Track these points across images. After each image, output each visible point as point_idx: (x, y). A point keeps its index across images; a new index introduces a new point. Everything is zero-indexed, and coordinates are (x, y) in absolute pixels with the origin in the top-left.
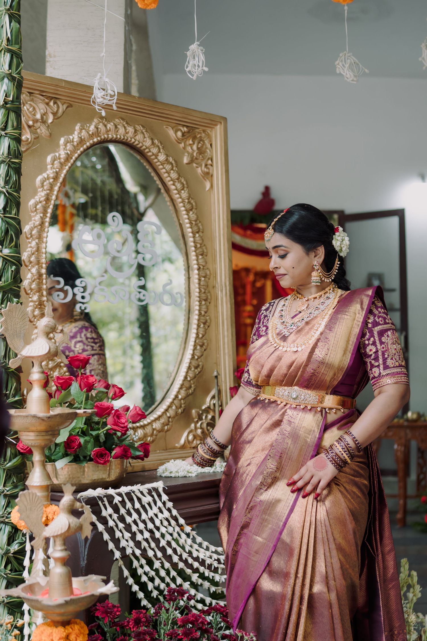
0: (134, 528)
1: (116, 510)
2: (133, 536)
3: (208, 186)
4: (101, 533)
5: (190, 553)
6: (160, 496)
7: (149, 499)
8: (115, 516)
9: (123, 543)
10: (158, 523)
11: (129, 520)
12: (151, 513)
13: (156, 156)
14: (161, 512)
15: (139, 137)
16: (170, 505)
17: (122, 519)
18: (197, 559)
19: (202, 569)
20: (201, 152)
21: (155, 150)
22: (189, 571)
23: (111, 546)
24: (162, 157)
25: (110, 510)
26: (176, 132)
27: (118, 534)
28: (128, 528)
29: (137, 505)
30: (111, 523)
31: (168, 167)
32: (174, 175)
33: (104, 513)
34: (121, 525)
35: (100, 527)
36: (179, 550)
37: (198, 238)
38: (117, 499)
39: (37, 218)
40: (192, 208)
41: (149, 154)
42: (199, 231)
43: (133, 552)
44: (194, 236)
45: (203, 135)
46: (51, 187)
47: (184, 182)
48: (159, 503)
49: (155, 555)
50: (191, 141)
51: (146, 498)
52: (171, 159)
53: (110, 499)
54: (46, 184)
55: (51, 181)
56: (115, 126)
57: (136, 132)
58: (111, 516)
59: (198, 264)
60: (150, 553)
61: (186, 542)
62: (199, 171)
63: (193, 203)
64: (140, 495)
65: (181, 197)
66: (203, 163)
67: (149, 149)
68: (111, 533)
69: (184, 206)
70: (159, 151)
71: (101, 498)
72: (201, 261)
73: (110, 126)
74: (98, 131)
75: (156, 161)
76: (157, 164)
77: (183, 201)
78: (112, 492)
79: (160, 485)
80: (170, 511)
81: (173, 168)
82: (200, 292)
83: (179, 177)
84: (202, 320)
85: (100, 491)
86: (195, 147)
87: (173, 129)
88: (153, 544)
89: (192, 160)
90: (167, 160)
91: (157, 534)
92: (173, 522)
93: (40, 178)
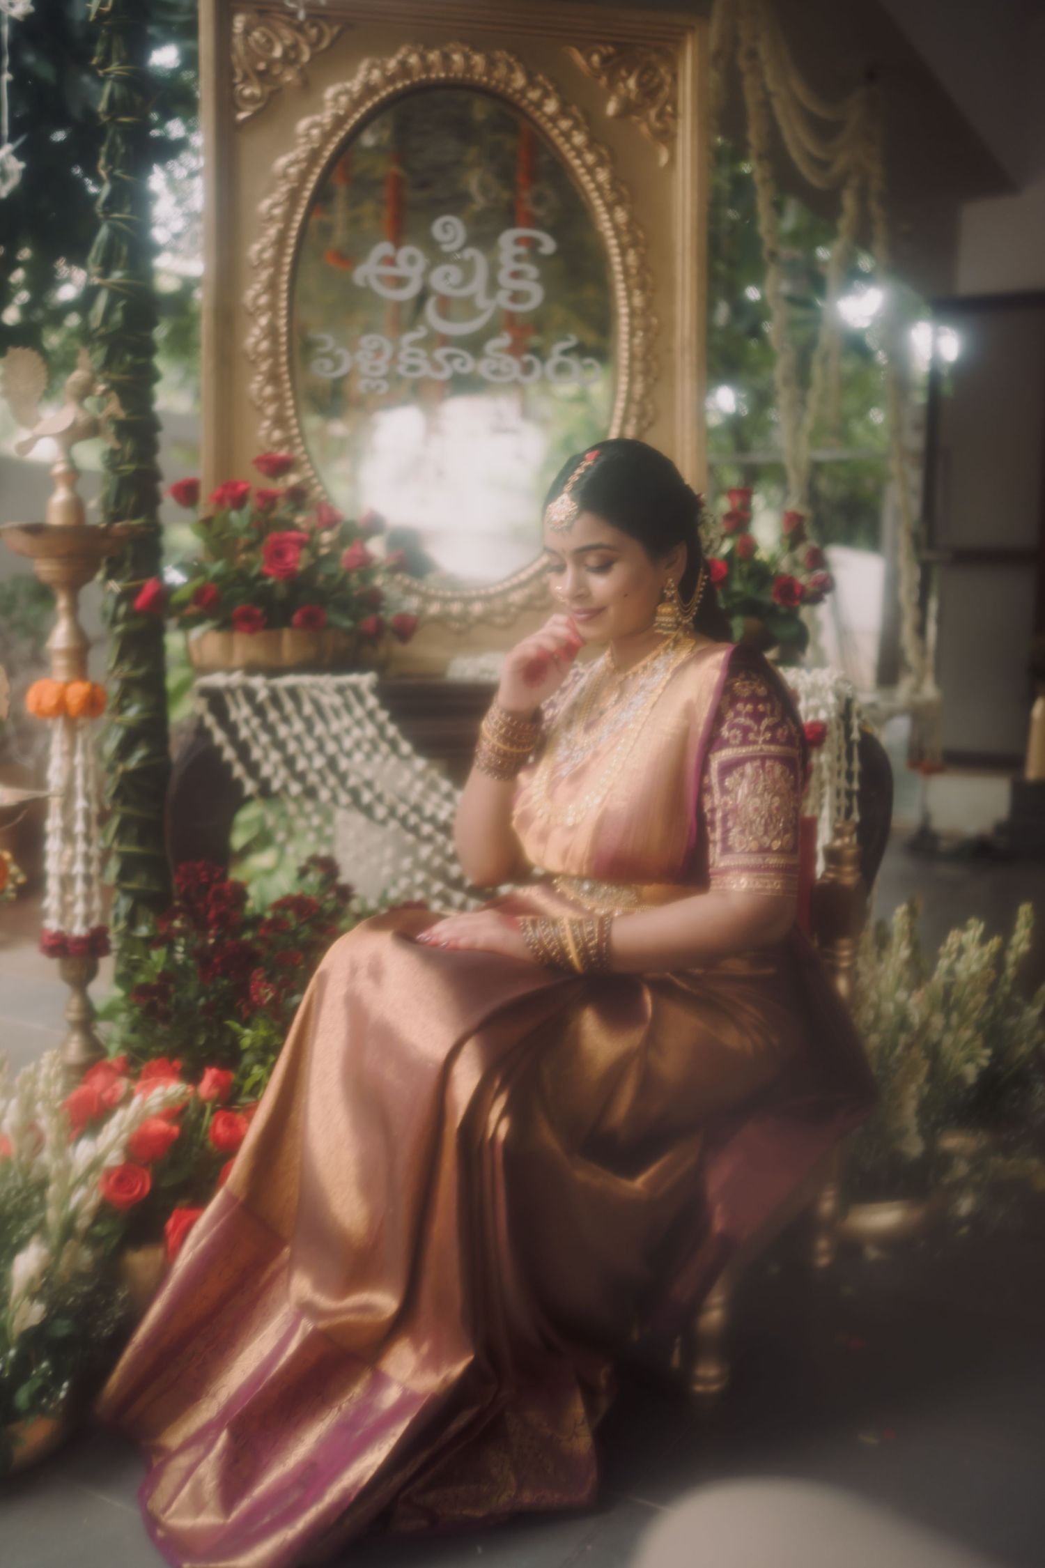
0: (292, 747)
1: (259, 711)
2: (289, 762)
3: (664, 158)
4: (220, 748)
5: (417, 809)
6: (360, 698)
7: (337, 700)
8: (255, 722)
9: (266, 770)
10: (348, 743)
11: (283, 731)
12: (335, 726)
13: (539, 105)
14: (359, 723)
15: (500, 72)
16: (383, 715)
17: (270, 729)
18: (432, 819)
19: (440, 838)
20: (649, 92)
21: (534, 95)
22: (410, 838)
23: (238, 770)
24: (551, 106)
25: (246, 710)
26: (588, 59)
27: (256, 754)
28: (280, 745)
29: (308, 709)
30: (244, 733)
31: (565, 124)
32: (579, 139)
33: (234, 715)
34: (264, 738)
35: (219, 736)
36: (389, 797)
37: (632, 258)
38: (262, 695)
39: (272, 232)
40: (620, 201)
41: (524, 103)
42: (635, 244)
43: (285, 788)
44: (623, 254)
45: (654, 57)
46: (303, 176)
47: (604, 152)
48: (359, 712)
49: (334, 799)
50: (623, 73)
51: (330, 700)
52: (574, 110)
53: (250, 694)
54: (293, 171)
55: (304, 165)
56: (446, 57)
57: (491, 64)
58: (247, 721)
59: (630, 305)
60: (324, 794)
61: (410, 786)
62: (644, 129)
63: (625, 191)
64: (316, 693)
65: (594, 180)
66: (653, 113)
67: (523, 92)
68: (243, 750)
69: (602, 196)
70: (546, 95)
71: (230, 690)
72: (638, 300)
73: (434, 56)
74: (404, 69)
75: (537, 114)
76: (543, 120)
77: (599, 188)
78: (258, 682)
79: (366, 680)
80: (381, 729)
81: (577, 126)
82: (632, 357)
83: (592, 143)
84: (634, 409)
85: (236, 678)
86: (632, 83)
87: (581, 50)
88: (332, 780)
89: (628, 109)
90: (563, 112)
91: (343, 764)
92: (384, 748)
93: (282, 161)
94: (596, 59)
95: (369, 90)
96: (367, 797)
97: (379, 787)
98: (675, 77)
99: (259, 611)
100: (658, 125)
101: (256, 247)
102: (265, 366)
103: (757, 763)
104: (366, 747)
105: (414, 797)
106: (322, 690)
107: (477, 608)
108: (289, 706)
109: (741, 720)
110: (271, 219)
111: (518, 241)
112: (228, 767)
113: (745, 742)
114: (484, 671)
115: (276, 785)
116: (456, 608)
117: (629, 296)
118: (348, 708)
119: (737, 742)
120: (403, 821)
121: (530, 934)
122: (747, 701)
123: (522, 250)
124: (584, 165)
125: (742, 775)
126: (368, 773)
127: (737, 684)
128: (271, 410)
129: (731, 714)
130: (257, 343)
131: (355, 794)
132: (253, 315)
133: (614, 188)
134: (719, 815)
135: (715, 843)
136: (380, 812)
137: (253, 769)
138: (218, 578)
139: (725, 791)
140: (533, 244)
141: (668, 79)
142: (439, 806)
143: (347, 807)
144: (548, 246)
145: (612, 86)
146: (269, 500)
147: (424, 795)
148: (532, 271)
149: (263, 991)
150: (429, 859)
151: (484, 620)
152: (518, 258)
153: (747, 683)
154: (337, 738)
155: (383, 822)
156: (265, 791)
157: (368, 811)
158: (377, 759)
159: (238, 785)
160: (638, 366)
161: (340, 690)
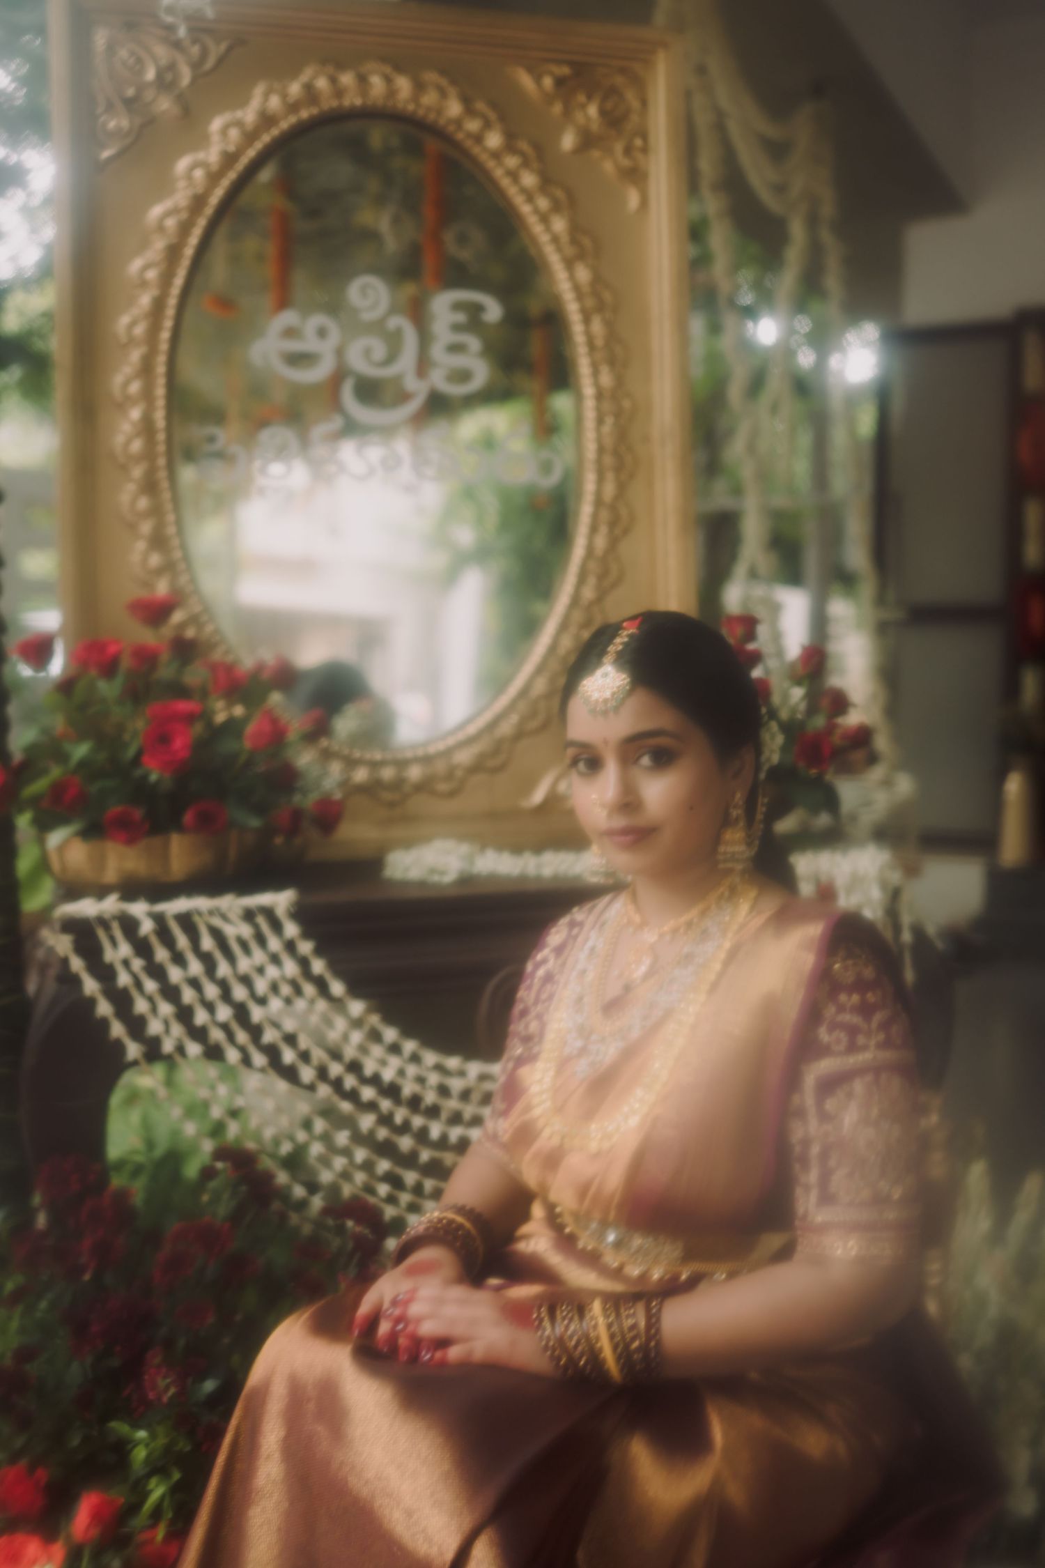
0: (188, 995)
1: (142, 948)
2: (184, 1015)
3: (633, 199)
4: (92, 1002)
5: (354, 1067)
6: (277, 926)
7: (246, 931)
8: (138, 964)
9: (154, 1027)
10: (261, 986)
11: (175, 974)
12: (244, 964)
13: (479, 139)
14: (275, 959)
15: (429, 99)
16: (306, 947)
17: (157, 972)
18: (375, 1080)
19: (386, 1105)
20: (614, 120)
21: (473, 125)
22: (346, 1106)
23: (117, 1030)
24: (494, 140)
25: (125, 949)
26: (538, 79)
27: (141, 1006)
28: (171, 993)
29: (207, 943)
30: (123, 979)
31: (512, 161)
32: (529, 180)
33: (109, 955)
34: (151, 986)
35: (90, 986)
36: (318, 1055)
37: (597, 326)
38: (147, 927)
39: (145, 300)
40: (581, 256)
41: (460, 136)
42: (601, 307)
43: (181, 1049)
44: (587, 320)
45: (619, 80)
46: (185, 229)
47: (559, 194)
48: (274, 944)
49: (246, 1061)
50: (581, 98)
51: (236, 930)
52: (524, 146)
53: (129, 925)
54: (171, 223)
55: (184, 215)
56: (362, 80)
57: (419, 87)
58: (126, 963)
59: (597, 385)
60: (233, 1055)
61: (346, 1037)
62: (608, 167)
63: (587, 242)
64: (217, 922)
65: (548, 229)
66: (619, 147)
67: (458, 123)
68: (122, 1001)
69: (559, 249)
70: (487, 125)
71: (103, 922)
72: (606, 379)
73: (347, 79)
74: (310, 94)
75: (476, 150)
76: (483, 157)
77: (555, 239)
78: (139, 909)
79: (281, 900)
80: (304, 963)
81: (526, 164)
82: (601, 450)
83: (547, 182)
84: (605, 515)
85: (111, 905)
86: (593, 110)
87: (530, 70)
88: (242, 1037)
89: (588, 141)
90: (510, 146)
91: (257, 1014)
92: (309, 989)
93: (156, 211)
94: (548, 82)
95: (267, 120)
96: (288, 1056)
97: (304, 1042)
98: (644, 103)
99: (138, 813)
100: (626, 162)
101: (125, 320)
102: (138, 472)
103: (869, 1078)
104: (286, 990)
105: (350, 1053)
106: (224, 917)
107: (415, 773)
108: (182, 941)
109: (847, 1018)
110: (144, 284)
111: (457, 306)
112: (104, 1024)
113: (852, 1048)
114: (433, 871)
115: (168, 1046)
116: (387, 773)
117: (596, 373)
118: (261, 940)
119: (842, 1047)
120: (337, 1084)
121: (548, 1332)
122: (851, 989)
123: (461, 317)
124: (536, 211)
125: (850, 1095)
126: (289, 1025)
127: (837, 966)
128: (146, 527)
129: (830, 1011)
130: (128, 442)
131: (272, 1053)
132: (122, 406)
133: (574, 241)
134: (815, 1150)
135: (807, 1188)
136: (307, 1074)
137: (136, 1026)
138: (83, 764)
139: (824, 1117)
140: (475, 311)
141: (635, 104)
142: (383, 1063)
143: (262, 1070)
144: (493, 311)
145: (567, 113)
146: (146, 657)
147: (363, 1049)
148: (474, 343)
149: (162, 1383)
150: (372, 1133)
151: (424, 787)
152: (457, 328)
153: (850, 962)
154: (246, 980)
155: (311, 1088)
156: (153, 1052)
157: (290, 1074)
158: (300, 1004)
159: (119, 1047)
160: (608, 460)
161: (249, 915)
